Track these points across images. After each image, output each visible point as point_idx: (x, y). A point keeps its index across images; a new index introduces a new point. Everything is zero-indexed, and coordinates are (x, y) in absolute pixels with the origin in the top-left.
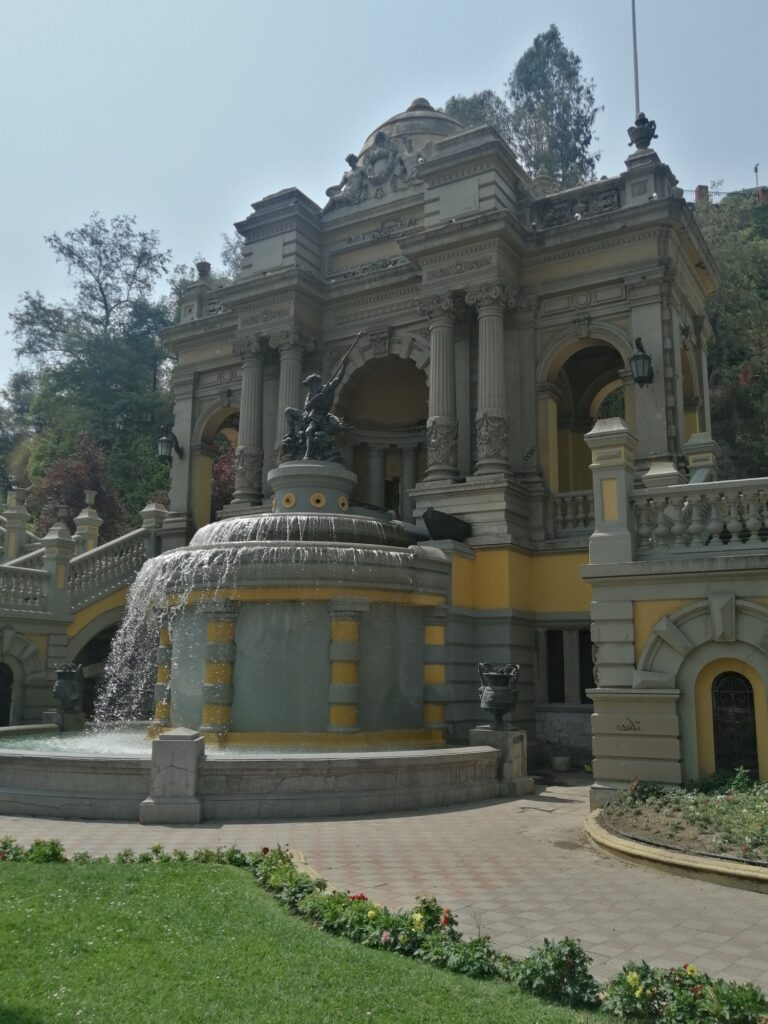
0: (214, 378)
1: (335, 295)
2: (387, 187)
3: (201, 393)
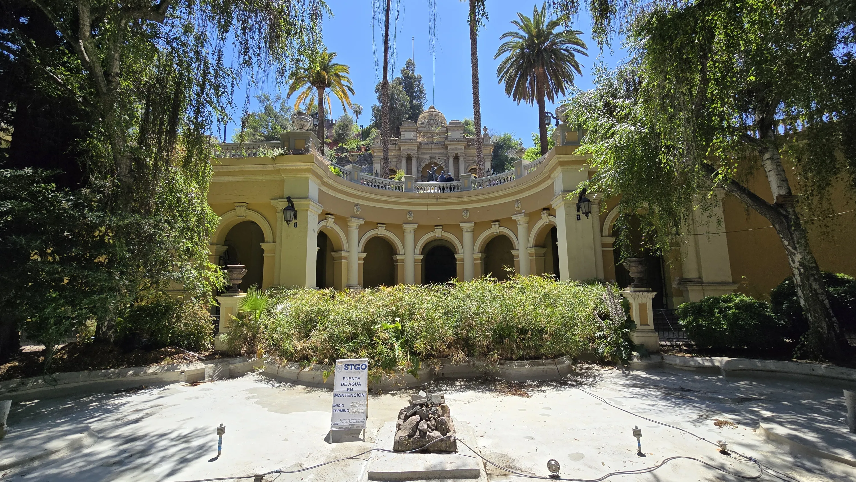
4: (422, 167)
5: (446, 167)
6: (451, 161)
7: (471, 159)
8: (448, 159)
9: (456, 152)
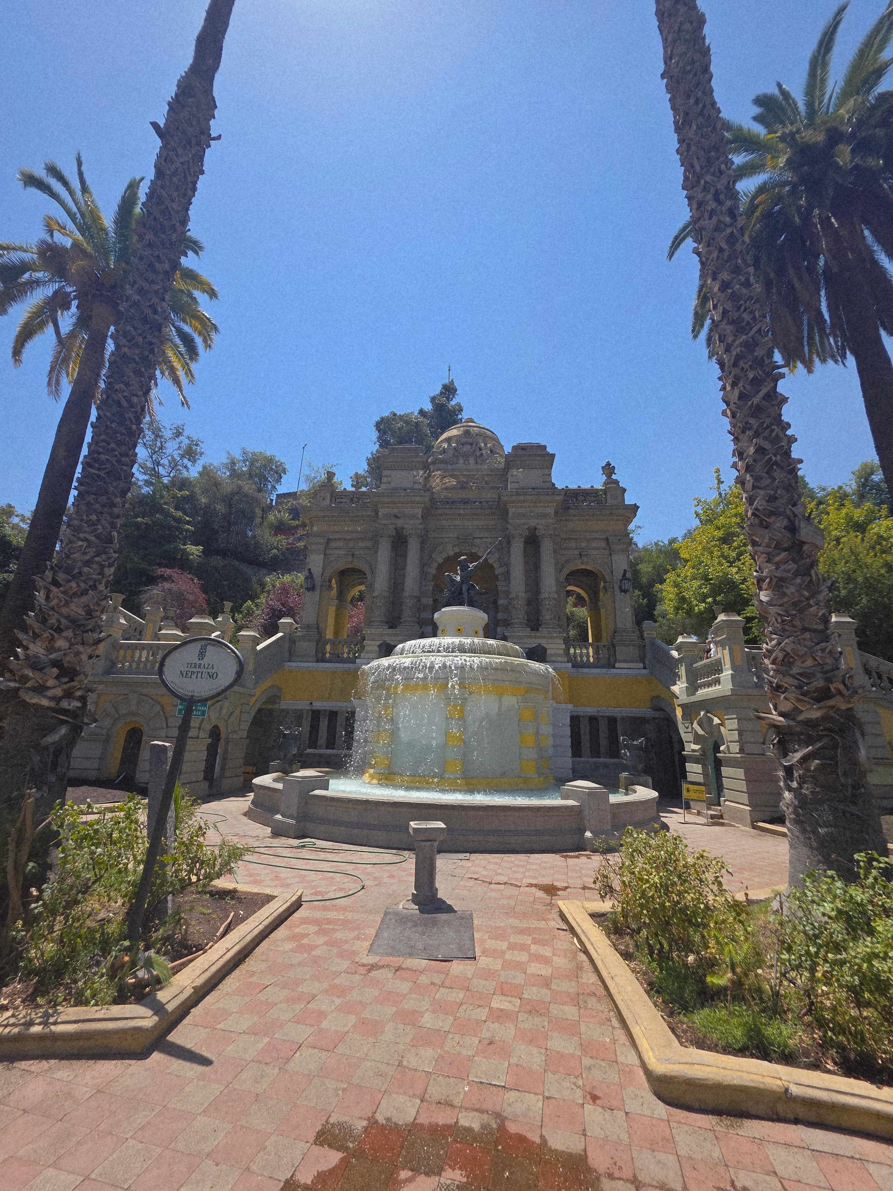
0: (340, 544)
1: (440, 512)
2: (472, 461)
3: (329, 552)
4: (435, 565)
5: (501, 566)
6: (517, 549)
7: (573, 544)
8: (509, 542)
9: (533, 523)
